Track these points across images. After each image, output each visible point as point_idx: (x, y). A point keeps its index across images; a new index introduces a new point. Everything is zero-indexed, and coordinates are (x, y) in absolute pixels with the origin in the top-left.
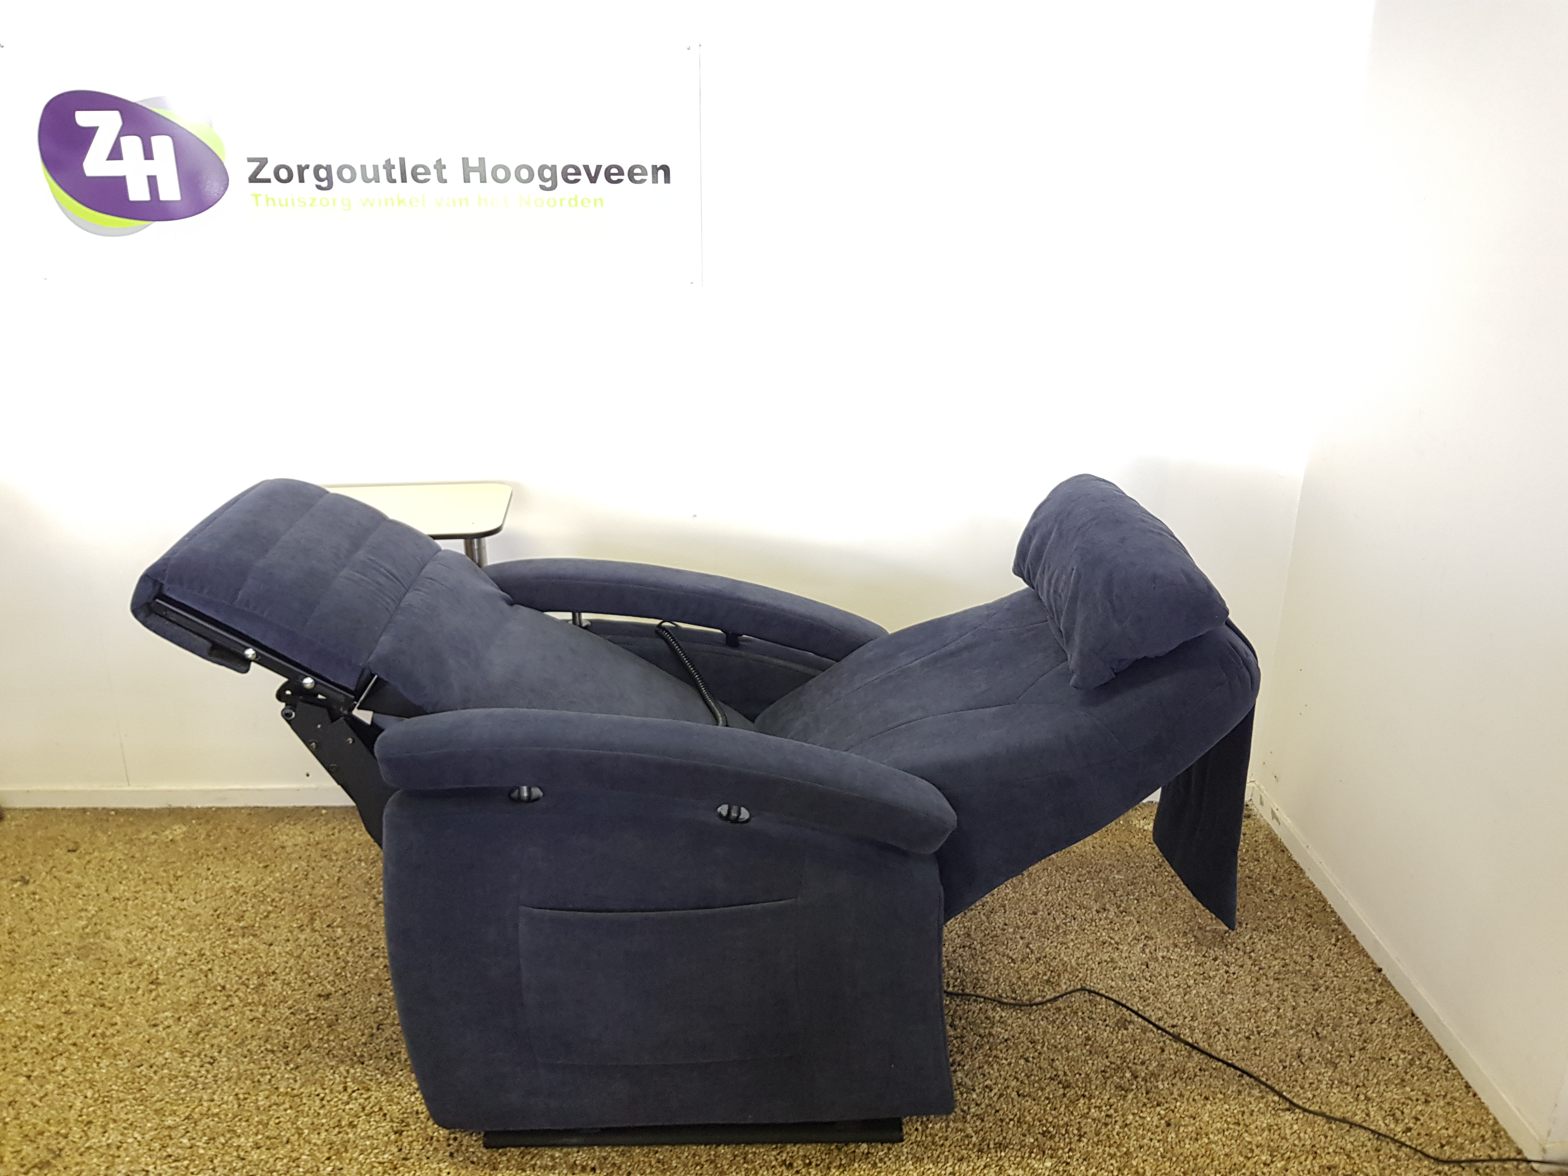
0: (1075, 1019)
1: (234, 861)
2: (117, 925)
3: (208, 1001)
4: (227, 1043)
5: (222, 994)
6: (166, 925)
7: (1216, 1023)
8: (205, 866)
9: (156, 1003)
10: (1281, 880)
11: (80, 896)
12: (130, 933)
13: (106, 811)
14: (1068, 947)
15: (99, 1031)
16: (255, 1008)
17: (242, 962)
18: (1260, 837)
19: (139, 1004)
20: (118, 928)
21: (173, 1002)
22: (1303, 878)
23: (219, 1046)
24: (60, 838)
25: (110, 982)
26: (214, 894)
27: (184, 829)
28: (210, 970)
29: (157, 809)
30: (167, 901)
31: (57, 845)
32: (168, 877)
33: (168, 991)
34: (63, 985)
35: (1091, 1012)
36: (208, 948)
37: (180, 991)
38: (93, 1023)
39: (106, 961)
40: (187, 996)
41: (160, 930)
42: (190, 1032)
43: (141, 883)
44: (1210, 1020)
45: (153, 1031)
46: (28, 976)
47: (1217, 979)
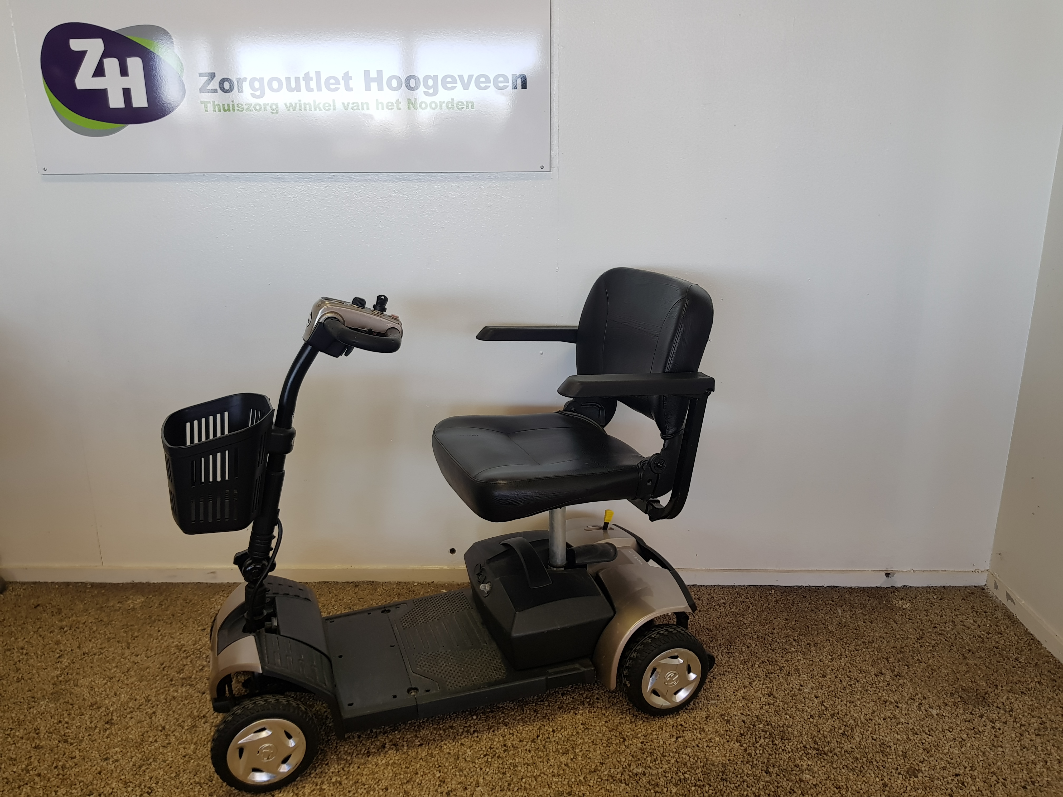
0: (871, 767)
1: (179, 624)
2: (84, 674)
3: (151, 740)
4: (163, 775)
5: (162, 733)
6: (123, 675)
7: (994, 773)
8: (156, 628)
9: (109, 739)
10: (1023, 650)
11: (58, 651)
12: (94, 682)
13: (84, 584)
14: (856, 706)
15: (61, 763)
16: (187, 746)
17: (179, 707)
18: (999, 614)
19: (95, 740)
20: (84, 677)
21: (122, 739)
22: (1041, 649)
23: (156, 778)
24: (48, 605)
25: (74, 721)
26: (161, 651)
27: (143, 600)
28: (154, 713)
29: (123, 584)
30: (125, 656)
31: (44, 611)
32: (127, 637)
33: (119, 731)
34: (36, 723)
35: (883, 761)
36: (154, 695)
37: (128, 730)
38: (56, 756)
39: (72, 705)
40: (133, 735)
41: (117, 680)
42: (134, 765)
43: (106, 641)
44: (987, 770)
45: (105, 763)
46: (9, 716)
47: (986, 734)
